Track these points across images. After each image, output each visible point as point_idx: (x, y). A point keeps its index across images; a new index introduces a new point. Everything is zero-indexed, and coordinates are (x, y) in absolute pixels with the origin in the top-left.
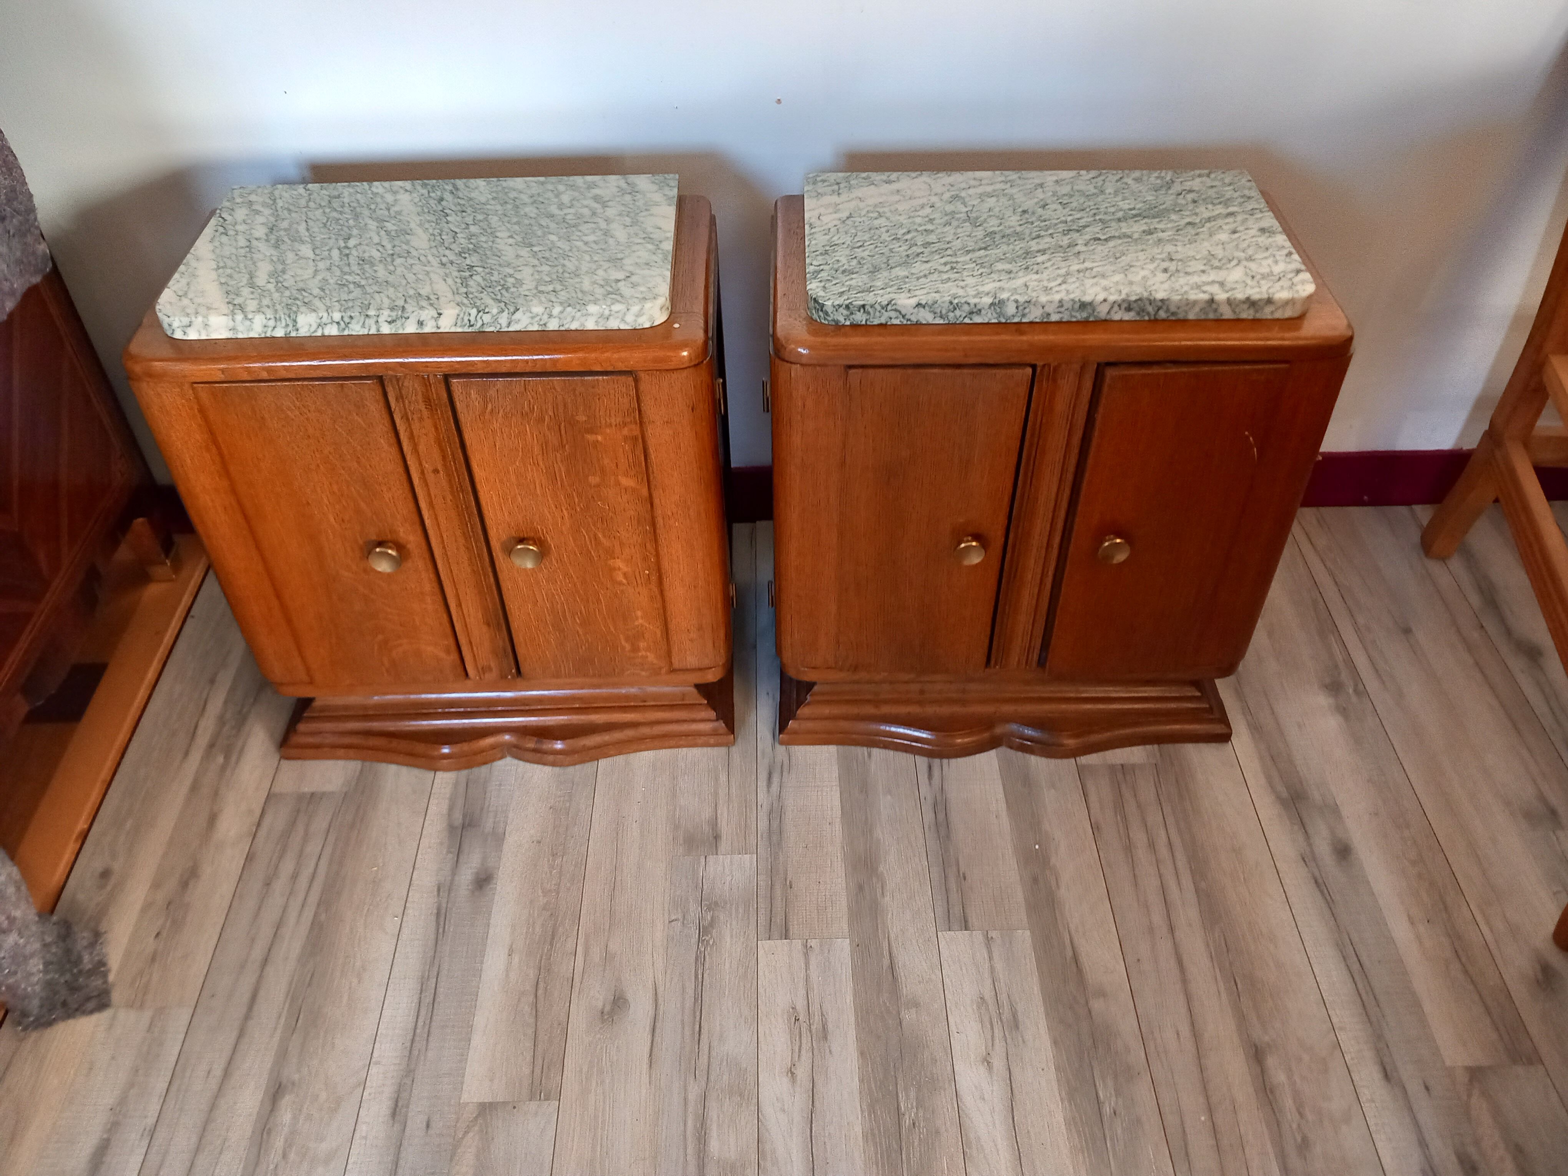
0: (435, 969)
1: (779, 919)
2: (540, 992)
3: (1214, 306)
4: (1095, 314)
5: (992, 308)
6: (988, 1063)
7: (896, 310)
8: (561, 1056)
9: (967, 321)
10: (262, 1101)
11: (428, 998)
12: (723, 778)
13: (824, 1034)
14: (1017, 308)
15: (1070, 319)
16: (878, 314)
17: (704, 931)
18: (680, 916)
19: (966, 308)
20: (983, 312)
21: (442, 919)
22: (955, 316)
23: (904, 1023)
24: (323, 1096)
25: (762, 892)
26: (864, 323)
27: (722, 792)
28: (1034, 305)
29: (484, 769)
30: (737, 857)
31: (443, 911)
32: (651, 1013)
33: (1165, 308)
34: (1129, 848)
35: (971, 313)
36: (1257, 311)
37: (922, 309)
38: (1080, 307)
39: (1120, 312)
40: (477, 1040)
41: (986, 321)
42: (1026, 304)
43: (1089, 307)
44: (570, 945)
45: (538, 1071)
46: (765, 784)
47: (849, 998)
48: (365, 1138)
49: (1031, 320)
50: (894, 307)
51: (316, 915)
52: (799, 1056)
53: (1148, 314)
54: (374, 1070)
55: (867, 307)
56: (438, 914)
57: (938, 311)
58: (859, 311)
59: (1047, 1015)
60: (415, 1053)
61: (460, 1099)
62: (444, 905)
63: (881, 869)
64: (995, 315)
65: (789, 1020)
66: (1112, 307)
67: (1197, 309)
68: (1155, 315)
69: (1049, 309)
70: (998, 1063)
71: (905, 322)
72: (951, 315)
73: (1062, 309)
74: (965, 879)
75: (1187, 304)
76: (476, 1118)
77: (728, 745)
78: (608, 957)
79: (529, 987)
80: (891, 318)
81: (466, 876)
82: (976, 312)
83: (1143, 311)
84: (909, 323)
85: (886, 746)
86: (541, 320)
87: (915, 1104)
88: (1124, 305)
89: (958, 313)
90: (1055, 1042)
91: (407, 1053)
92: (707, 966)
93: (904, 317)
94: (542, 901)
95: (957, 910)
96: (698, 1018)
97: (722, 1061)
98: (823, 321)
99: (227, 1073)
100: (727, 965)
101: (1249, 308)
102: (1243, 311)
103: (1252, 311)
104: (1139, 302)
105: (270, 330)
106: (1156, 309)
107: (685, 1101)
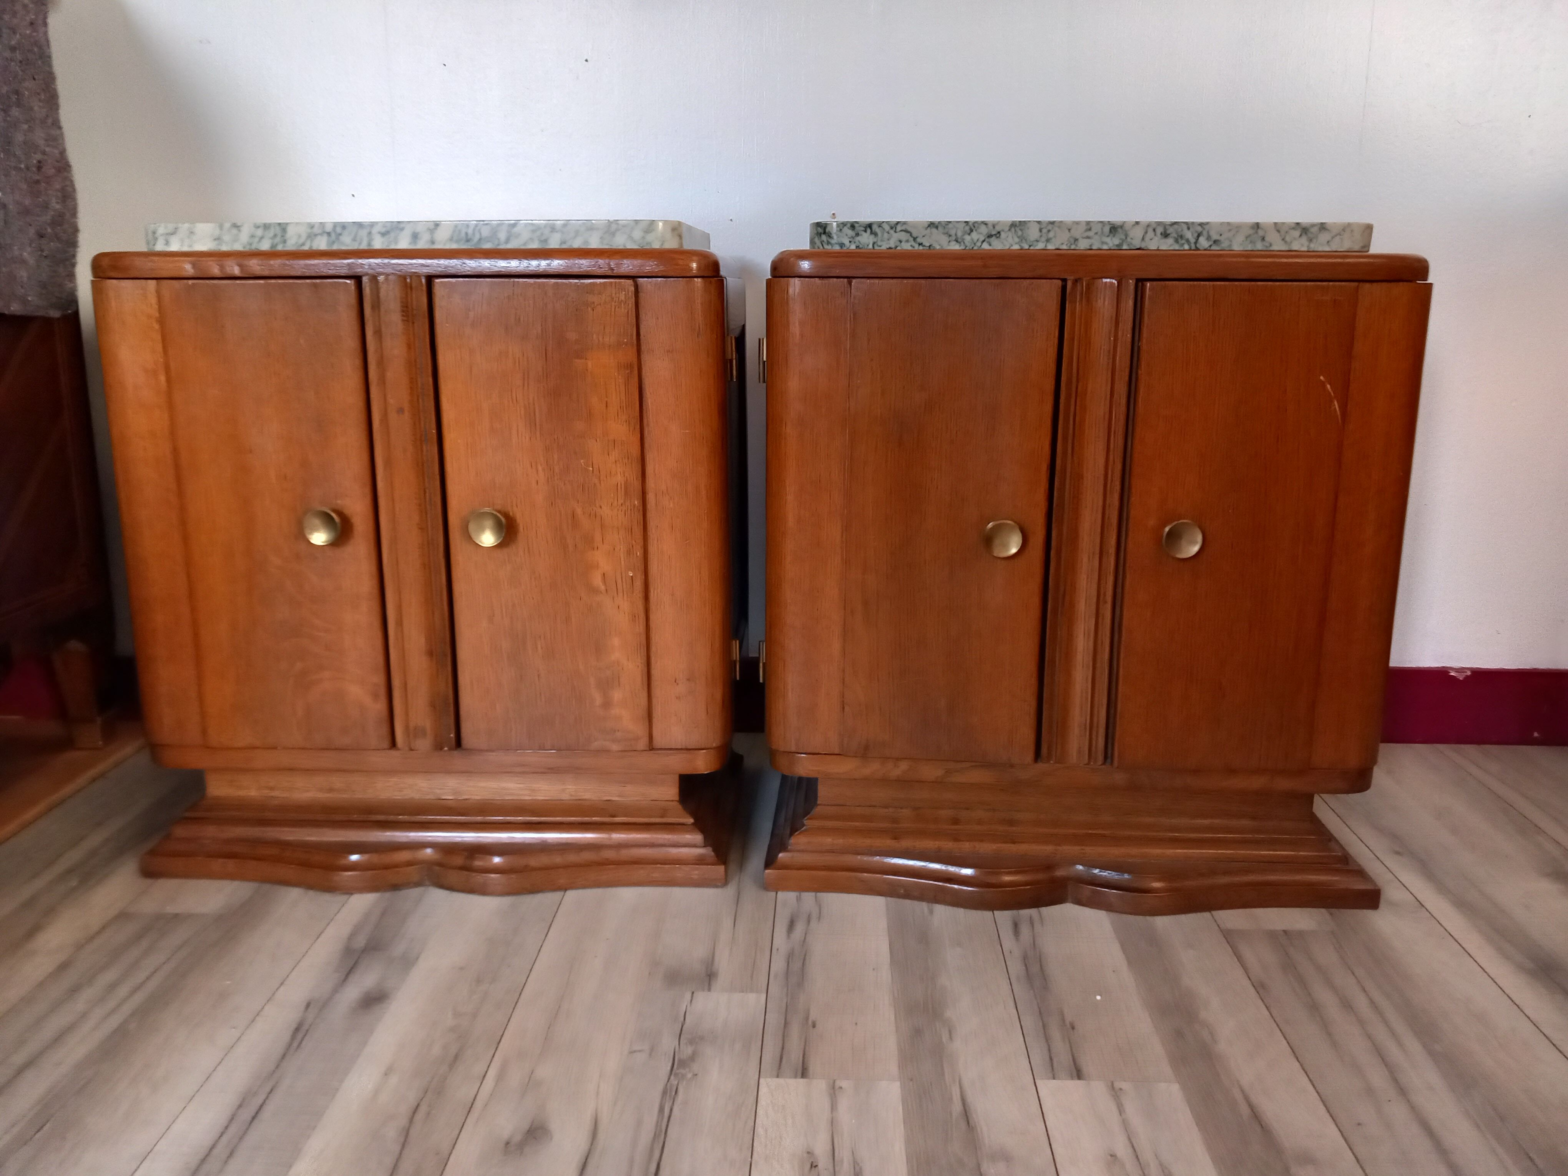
0: (270, 1084)
1: (794, 1055)
2: (420, 1114)
3: (1261, 233)
4: (1129, 239)
5: (1013, 230)
7: (906, 232)
9: (985, 246)
11: (247, 1114)
12: (727, 924)
14: (1041, 230)
15: (1100, 247)
16: (886, 236)
17: (680, 1065)
18: (646, 1047)
19: (984, 229)
20: (1003, 235)
21: (302, 1033)
22: (972, 240)
25: (770, 1027)
26: (871, 248)
27: (724, 938)
28: (1059, 227)
30: (737, 995)
31: (306, 1027)
32: (584, 1146)
33: (1205, 233)
34: (1312, 1006)
35: (990, 236)
36: (1310, 240)
37: (934, 231)
38: (1111, 231)
39: (1156, 239)
41: (1008, 249)
42: (1050, 228)
43: (1120, 230)
46: (784, 930)
49: (1057, 247)
50: (904, 229)
51: (124, 1022)
53: (1188, 241)
55: (874, 226)
56: (301, 1027)
57: (954, 234)
58: (866, 231)
62: (309, 1021)
63: (947, 1015)
64: (1017, 240)
65: (802, 1166)
66: (1146, 233)
67: (1242, 236)
68: (1196, 243)
69: (1077, 233)
71: (917, 247)
72: (967, 241)
73: (1091, 234)
75: (1230, 232)
78: (530, 1084)
79: (405, 1108)
80: (901, 242)
81: (352, 994)
82: (995, 236)
83: (1181, 237)
84: (921, 248)
88: (1160, 230)
89: (975, 235)
92: (680, 1099)
93: (915, 241)
94: (451, 1023)
95: (1063, 1057)
96: (657, 1153)
100: (710, 1102)
101: (1301, 235)
102: (1295, 239)
103: (1304, 240)
104: (1176, 226)
105: (257, 240)
106: (1196, 235)
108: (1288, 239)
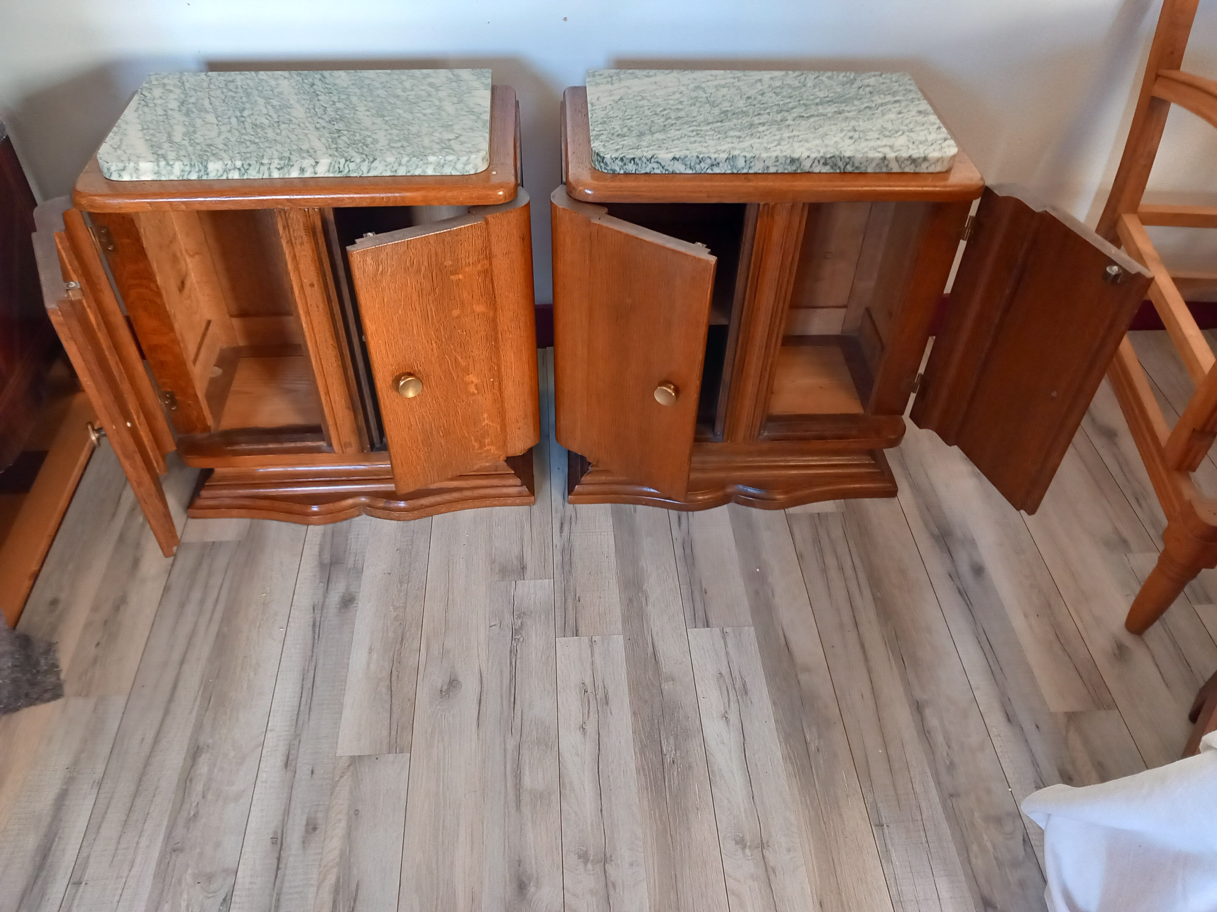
0: (313, 664)
1: (571, 622)
2: (394, 678)
3: (886, 162)
4: (801, 167)
5: (728, 161)
6: (726, 718)
7: (657, 162)
8: (411, 722)
9: (709, 171)
10: (185, 759)
11: (308, 685)
12: (527, 527)
13: (606, 700)
14: (745, 162)
15: (783, 171)
16: (644, 165)
17: (516, 632)
18: (497, 622)
19: (709, 161)
20: (721, 165)
21: (317, 630)
22: (701, 167)
23: (664, 693)
24: (232, 754)
25: (557, 605)
26: (634, 172)
27: (527, 537)
28: (758, 160)
29: (345, 523)
30: (538, 582)
31: (318, 624)
32: (478, 689)
33: (851, 163)
34: (824, 570)
35: (712, 165)
36: (916, 167)
37: (676, 162)
38: (790, 162)
39: (819, 166)
40: (347, 713)
41: (723, 172)
42: (752, 160)
43: (797, 162)
44: (416, 645)
45: (393, 733)
46: (558, 531)
47: (624, 676)
48: (266, 782)
49: (755, 171)
50: (656, 160)
51: (220, 628)
52: (588, 717)
53: (839, 168)
54: (269, 735)
55: (636, 160)
56: (314, 625)
57: (688, 163)
58: (631, 162)
59: (768, 684)
60: (300, 723)
61: (336, 754)
62: (318, 619)
63: (644, 587)
64: (729, 167)
65: (580, 692)
66: (814, 162)
67: (874, 164)
68: (844, 169)
69: (769, 163)
70: (733, 717)
71: (664, 172)
72: (698, 167)
73: (778, 164)
74: (706, 593)
75: (867, 161)
76: (349, 766)
77: (529, 504)
78: (444, 653)
79: (385, 674)
80: (654, 169)
81: (334, 598)
82: (716, 165)
83: (836, 165)
84: (667, 172)
85: (647, 503)
86: (393, 167)
87: (673, 748)
88: (822, 161)
89: (702, 165)
90: (774, 703)
91: (294, 723)
92: (518, 656)
93: (663, 167)
94: (394, 614)
95: (701, 615)
96: (513, 693)
97: (531, 722)
98: (604, 170)
99: (157, 740)
100: (534, 656)
101: (911, 164)
102: (907, 166)
103: (913, 166)
104: (833, 159)
105: (186, 173)
106: (845, 164)
107: (505, 750)
108: (903, 165)
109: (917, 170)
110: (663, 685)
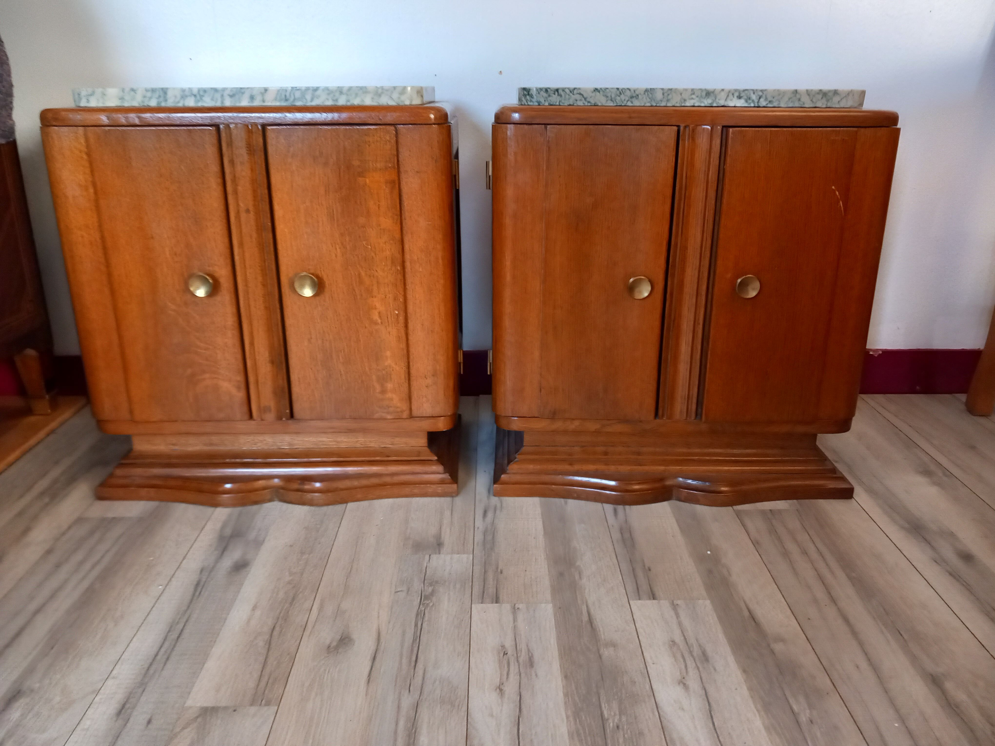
0: (186, 617)
1: (491, 590)
2: (276, 633)
3: (798, 96)
4: (717, 100)
5: (646, 94)
6: (684, 684)
7: (580, 94)
8: (287, 675)
9: (629, 104)
11: (174, 635)
12: (447, 513)
13: (531, 663)
14: (663, 94)
15: (699, 105)
16: (567, 97)
17: (425, 598)
18: (405, 589)
19: (628, 94)
20: (640, 97)
21: (200, 588)
22: (621, 99)
23: (603, 657)
24: (57, 699)
25: (476, 575)
26: (558, 104)
27: (446, 521)
28: (675, 91)
29: (255, 507)
30: (455, 556)
31: (202, 583)
32: (373, 648)
33: (764, 96)
34: (785, 554)
35: (632, 97)
36: (828, 101)
37: (598, 93)
38: (706, 95)
39: (734, 99)
40: (212, 665)
41: (643, 105)
42: (669, 91)
43: (712, 94)
44: (307, 605)
45: (263, 684)
46: (481, 515)
47: (553, 641)
48: (87, 730)
49: (673, 105)
50: (579, 92)
51: (92, 582)
52: (507, 678)
53: (753, 101)
54: (110, 682)
55: (560, 91)
56: (198, 584)
57: (609, 95)
58: (555, 94)
59: (733, 652)
60: (152, 672)
61: (185, 703)
62: (204, 578)
63: (578, 563)
64: (649, 100)
65: (499, 654)
66: (728, 96)
67: (786, 98)
68: (758, 102)
69: (686, 95)
70: (693, 683)
71: (586, 104)
72: (618, 98)
73: (693, 96)
74: (650, 570)
75: (779, 95)
76: (197, 717)
77: (453, 495)
78: (339, 613)
79: (266, 629)
80: (577, 101)
81: (227, 562)
82: (635, 97)
83: (749, 99)
84: (589, 104)
85: (579, 499)
86: (334, 96)
87: (617, 713)
88: (736, 94)
89: (622, 96)
90: (744, 672)
91: (143, 672)
92: (426, 618)
93: (585, 99)
94: (288, 578)
95: (644, 587)
96: (415, 652)
97: (435, 682)
98: (529, 103)
100: (444, 620)
101: (822, 98)
102: (818, 100)
103: (824, 101)
104: (746, 92)
106: (758, 97)
107: (399, 707)
108: (814, 100)
109: (829, 105)
110: (601, 651)
